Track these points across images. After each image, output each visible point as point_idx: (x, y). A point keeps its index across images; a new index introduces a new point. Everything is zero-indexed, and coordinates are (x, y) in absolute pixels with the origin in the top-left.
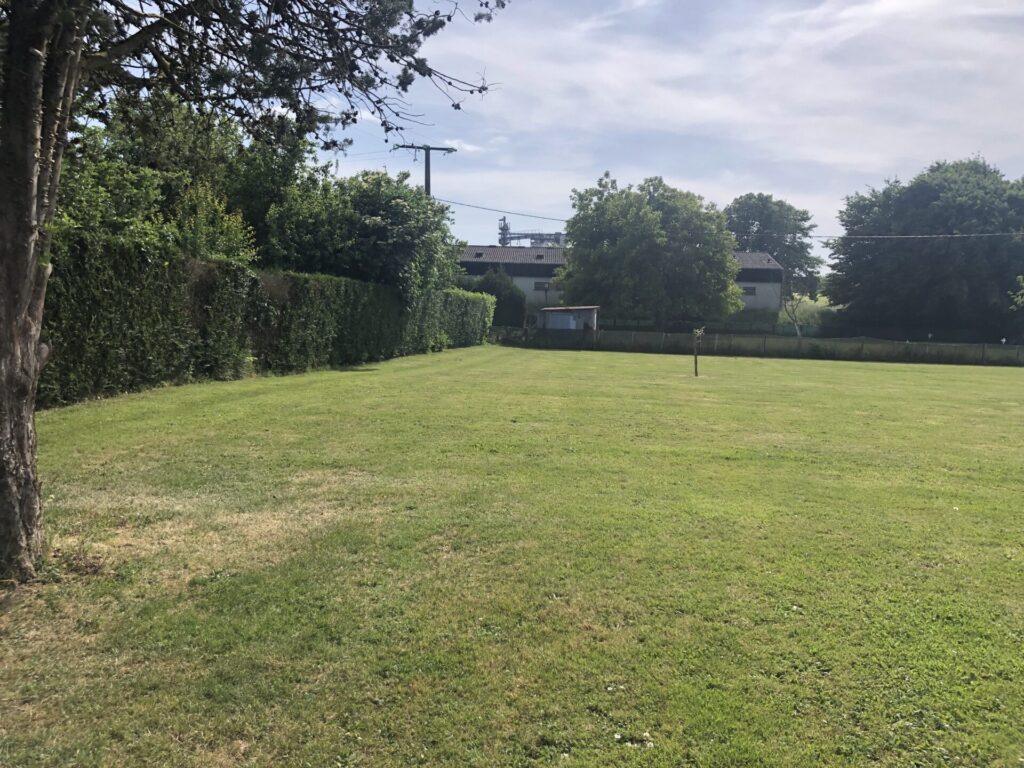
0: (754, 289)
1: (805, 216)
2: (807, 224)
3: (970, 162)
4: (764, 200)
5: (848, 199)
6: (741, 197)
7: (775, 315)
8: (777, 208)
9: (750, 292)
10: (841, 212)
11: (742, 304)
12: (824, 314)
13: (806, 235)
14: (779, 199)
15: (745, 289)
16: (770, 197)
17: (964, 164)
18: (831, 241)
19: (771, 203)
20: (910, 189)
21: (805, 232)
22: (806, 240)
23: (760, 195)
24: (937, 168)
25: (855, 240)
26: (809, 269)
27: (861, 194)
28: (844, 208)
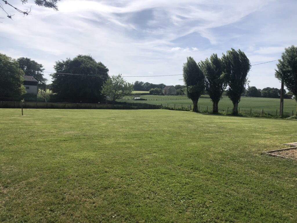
0: (29, 87)
1: (41, 66)
2: (42, 68)
3: (88, 56)
4: (28, 60)
5: (56, 62)
6: (20, 58)
7: (36, 96)
8: (32, 63)
9: (27, 88)
10: (54, 66)
11: (26, 92)
12: (51, 95)
13: (42, 72)
14: (32, 60)
15: (26, 87)
16: (30, 59)
17: (86, 56)
18: (52, 74)
19: (30, 61)
20: (73, 61)
21: (41, 70)
22: (42, 73)
23: (26, 58)
24: (80, 56)
25: (59, 74)
26: (43, 82)
27: (60, 61)
28: (55, 65)
